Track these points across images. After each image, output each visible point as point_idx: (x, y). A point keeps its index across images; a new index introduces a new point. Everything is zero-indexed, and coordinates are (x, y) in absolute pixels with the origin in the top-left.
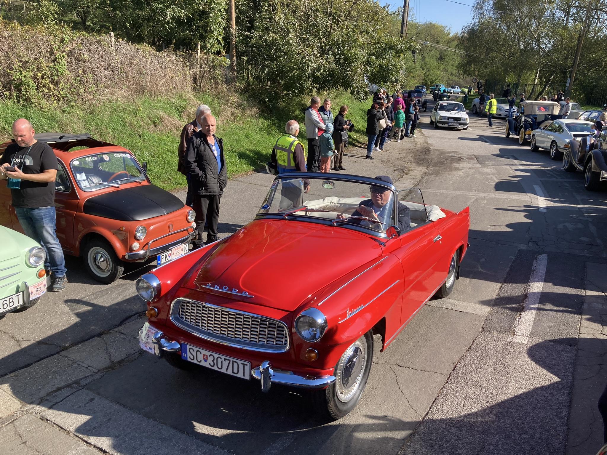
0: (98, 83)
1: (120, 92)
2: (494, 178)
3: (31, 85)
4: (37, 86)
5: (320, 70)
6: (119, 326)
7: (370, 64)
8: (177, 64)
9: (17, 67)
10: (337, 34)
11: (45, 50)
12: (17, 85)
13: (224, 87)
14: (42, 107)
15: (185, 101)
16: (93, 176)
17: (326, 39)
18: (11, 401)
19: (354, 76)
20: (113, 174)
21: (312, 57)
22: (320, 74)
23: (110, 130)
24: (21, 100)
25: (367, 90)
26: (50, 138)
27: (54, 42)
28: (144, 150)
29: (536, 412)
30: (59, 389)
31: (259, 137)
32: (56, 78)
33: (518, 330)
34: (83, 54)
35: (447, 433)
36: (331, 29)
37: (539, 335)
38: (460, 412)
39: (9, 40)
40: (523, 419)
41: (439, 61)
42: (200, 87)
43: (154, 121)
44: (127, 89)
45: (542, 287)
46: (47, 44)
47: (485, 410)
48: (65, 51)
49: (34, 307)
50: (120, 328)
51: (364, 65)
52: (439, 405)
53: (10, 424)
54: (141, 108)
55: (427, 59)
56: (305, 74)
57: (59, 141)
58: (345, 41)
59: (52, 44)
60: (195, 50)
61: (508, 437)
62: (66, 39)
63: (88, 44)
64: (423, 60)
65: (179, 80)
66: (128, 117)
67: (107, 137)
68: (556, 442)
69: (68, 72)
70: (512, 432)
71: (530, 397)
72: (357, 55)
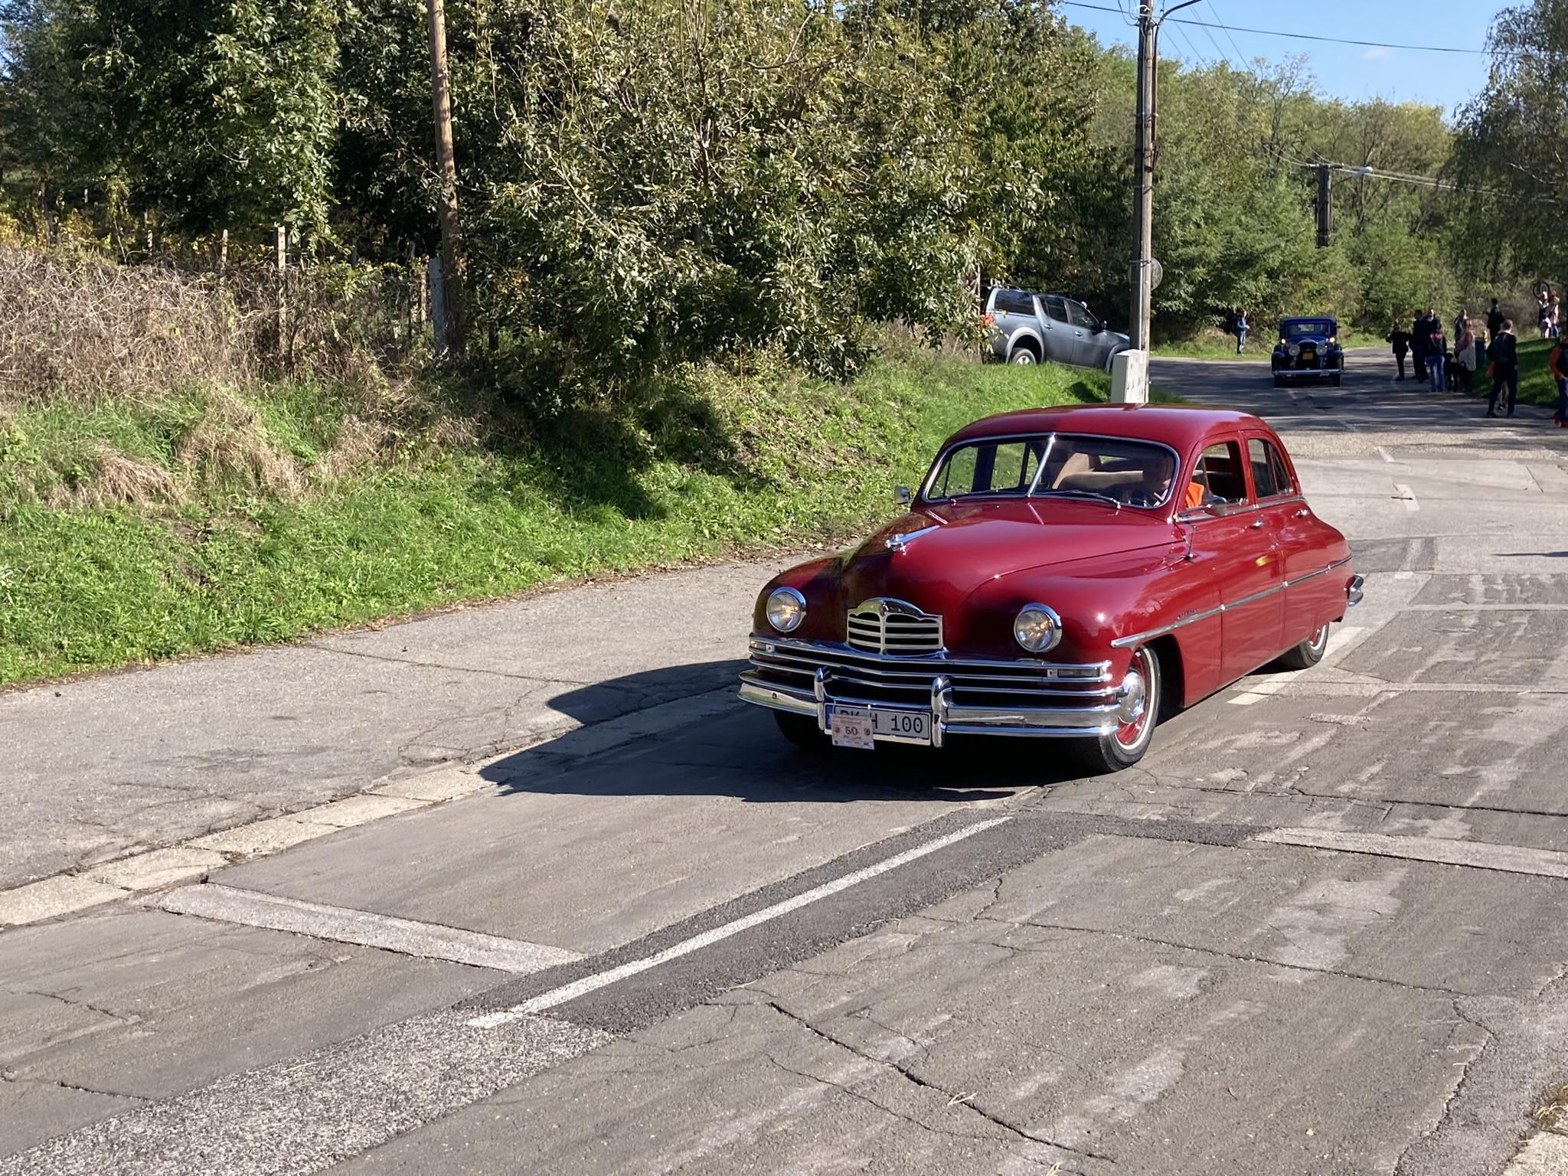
15: (203, 406)
42: (291, 362)
43: (69, 474)
54: (19, 435)
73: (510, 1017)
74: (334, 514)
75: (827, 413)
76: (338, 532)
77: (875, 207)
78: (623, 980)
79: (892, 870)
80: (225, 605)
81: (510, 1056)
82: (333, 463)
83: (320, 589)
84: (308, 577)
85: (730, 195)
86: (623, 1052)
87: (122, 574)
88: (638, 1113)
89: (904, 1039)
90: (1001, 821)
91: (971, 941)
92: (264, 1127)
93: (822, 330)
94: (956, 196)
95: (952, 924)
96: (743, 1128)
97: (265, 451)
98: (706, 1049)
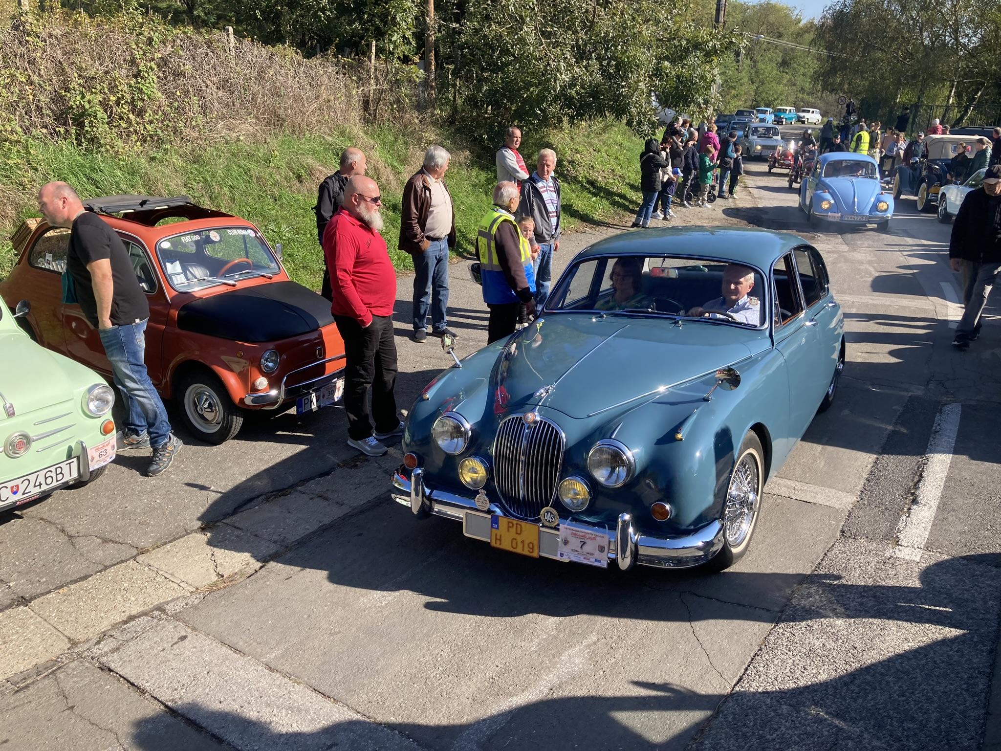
0: (208, 111)
1: (242, 126)
2: (871, 269)
3: (99, 115)
4: (109, 117)
5: (575, 85)
6: (232, 515)
7: (661, 74)
8: (338, 79)
9: (77, 87)
10: (605, 25)
11: (122, 58)
12: (77, 115)
13: (414, 117)
14: (117, 153)
15: (350, 139)
16: (195, 266)
17: (586, 34)
18: (54, 638)
19: (633, 95)
20: (227, 262)
21: (562, 64)
22: (576, 91)
23: (226, 190)
24: (83, 140)
25: (654, 119)
26: (126, 203)
27: (137, 44)
28: (281, 221)
29: (932, 683)
30: (132, 618)
31: (471, 200)
32: (140, 104)
33: (905, 537)
34: (184, 65)
35: (773, 714)
36: (594, 16)
37: (941, 546)
38: (797, 678)
39: (64, 41)
40: (907, 694)
41: (781, 69)
42: (375, 116)
43: (299, 175)
44: (254, 120)
45: (949, 462)
46: (125, 47)
47: (841, 677)
48: (153, 60)
49: (98, 481)
50: (234, 518)
51: (649, 77)
52: (762, 665)
53: (51, 676)
54: (276, 152)
55: (760, 65)
56: (550, 92)
57: (139, 208)
58: (617, 35)
59: (134, 47)
60: (366, 53)
61: (880, 726)
62: (155, 38)
63: (191, 48)
64: (754, 65)
65: (340, 104)
66: (255, 167)
67: (222, 201)
68: (966, 737)
69: (160, 94)
70: (889, 717)
71: (921, 656)
72: (639, 60)
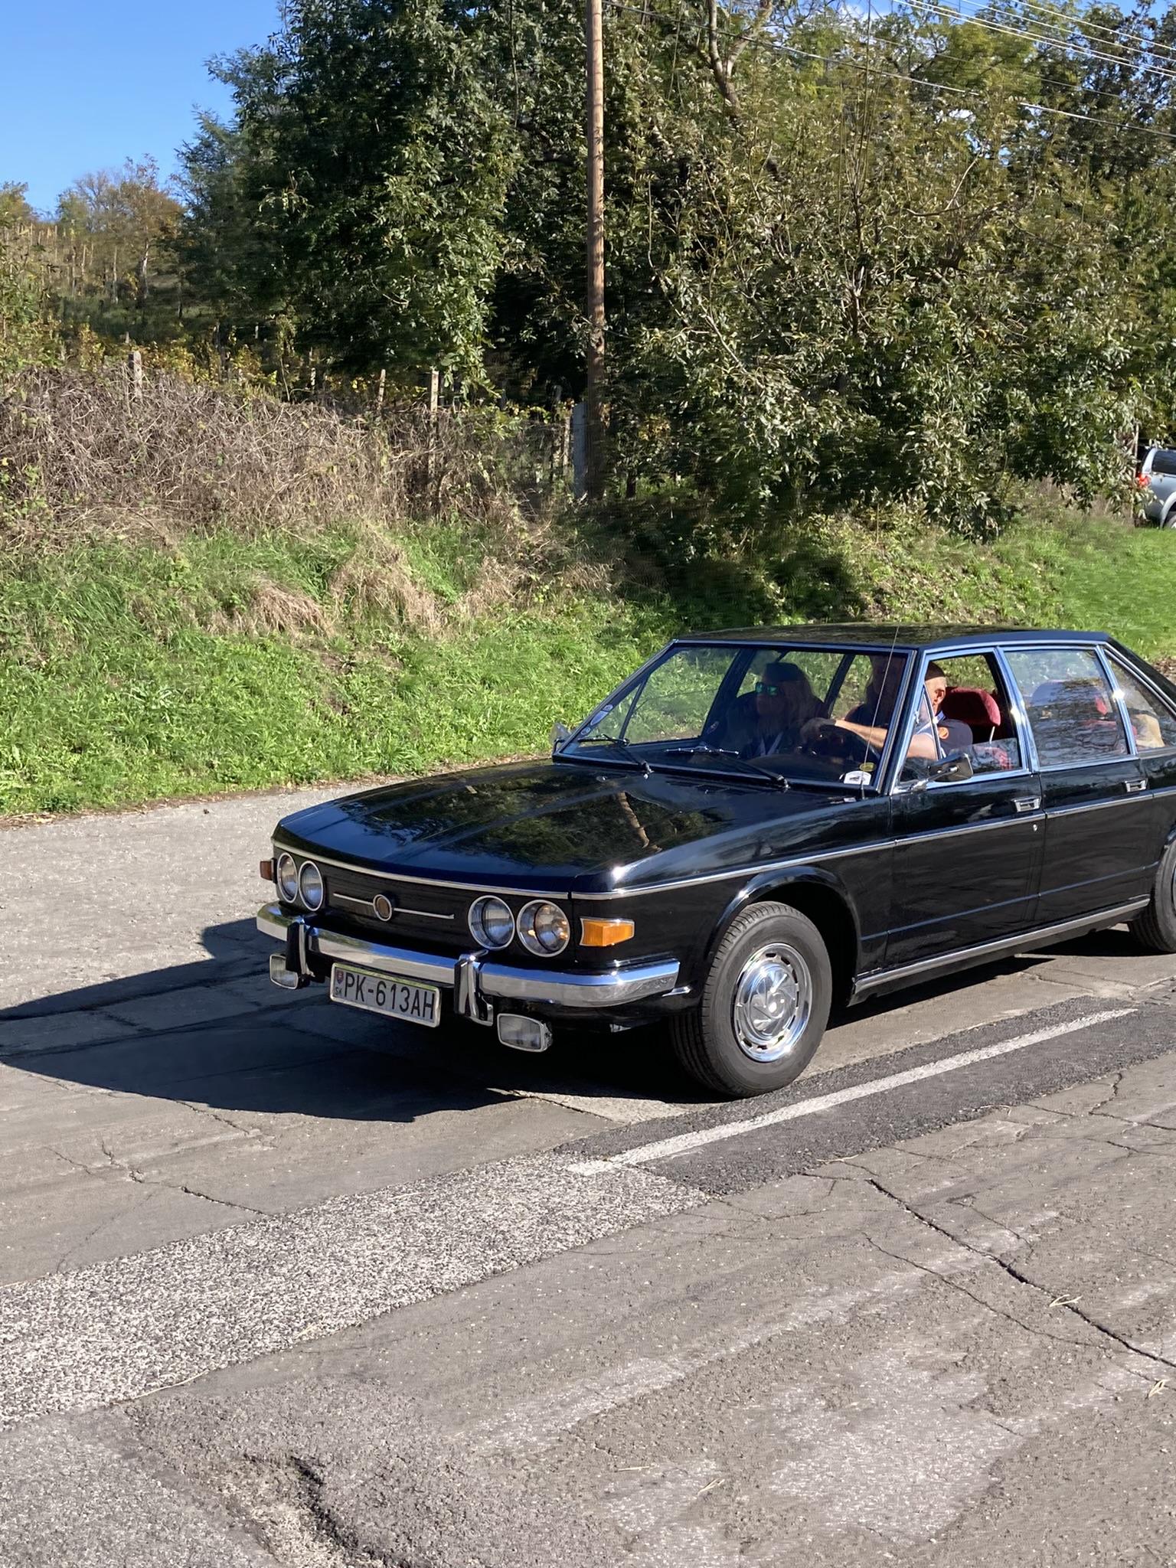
0: (68, 491)
1: (127, 517)
34: (31, 415)
42: (436, 503)
43: (228, 602)
44: (152, 507)
54: (184, 563)
73: (610, 1166)
74: (470, 653)
75: (965, 572)
76: (472, 671)
77: (1031, 361)
78: (722, 1141)
79: (1006, 1055)
80: (363, 735)
81: (607, 1207)
82: (471, 602)
83: (452, 725)
84: (442, 713)
85: (879, 345)
86: (719, 1214)
87: (271, 700)
88: (729, 1280)
89: (1007, 1232)
90: (1125, 1012)
91: (1085, 1137)
92: (368, 1253)
93: (965, 487)
94: (1117, 350)
95: (1064, 1116)
96: (834, 1307)
97: (408, 590)
98: (802, 1219)
